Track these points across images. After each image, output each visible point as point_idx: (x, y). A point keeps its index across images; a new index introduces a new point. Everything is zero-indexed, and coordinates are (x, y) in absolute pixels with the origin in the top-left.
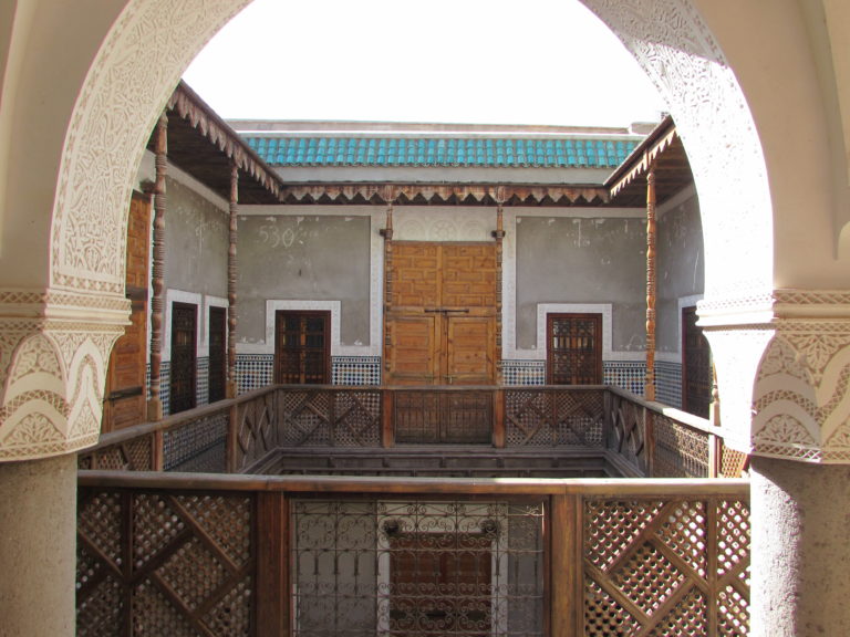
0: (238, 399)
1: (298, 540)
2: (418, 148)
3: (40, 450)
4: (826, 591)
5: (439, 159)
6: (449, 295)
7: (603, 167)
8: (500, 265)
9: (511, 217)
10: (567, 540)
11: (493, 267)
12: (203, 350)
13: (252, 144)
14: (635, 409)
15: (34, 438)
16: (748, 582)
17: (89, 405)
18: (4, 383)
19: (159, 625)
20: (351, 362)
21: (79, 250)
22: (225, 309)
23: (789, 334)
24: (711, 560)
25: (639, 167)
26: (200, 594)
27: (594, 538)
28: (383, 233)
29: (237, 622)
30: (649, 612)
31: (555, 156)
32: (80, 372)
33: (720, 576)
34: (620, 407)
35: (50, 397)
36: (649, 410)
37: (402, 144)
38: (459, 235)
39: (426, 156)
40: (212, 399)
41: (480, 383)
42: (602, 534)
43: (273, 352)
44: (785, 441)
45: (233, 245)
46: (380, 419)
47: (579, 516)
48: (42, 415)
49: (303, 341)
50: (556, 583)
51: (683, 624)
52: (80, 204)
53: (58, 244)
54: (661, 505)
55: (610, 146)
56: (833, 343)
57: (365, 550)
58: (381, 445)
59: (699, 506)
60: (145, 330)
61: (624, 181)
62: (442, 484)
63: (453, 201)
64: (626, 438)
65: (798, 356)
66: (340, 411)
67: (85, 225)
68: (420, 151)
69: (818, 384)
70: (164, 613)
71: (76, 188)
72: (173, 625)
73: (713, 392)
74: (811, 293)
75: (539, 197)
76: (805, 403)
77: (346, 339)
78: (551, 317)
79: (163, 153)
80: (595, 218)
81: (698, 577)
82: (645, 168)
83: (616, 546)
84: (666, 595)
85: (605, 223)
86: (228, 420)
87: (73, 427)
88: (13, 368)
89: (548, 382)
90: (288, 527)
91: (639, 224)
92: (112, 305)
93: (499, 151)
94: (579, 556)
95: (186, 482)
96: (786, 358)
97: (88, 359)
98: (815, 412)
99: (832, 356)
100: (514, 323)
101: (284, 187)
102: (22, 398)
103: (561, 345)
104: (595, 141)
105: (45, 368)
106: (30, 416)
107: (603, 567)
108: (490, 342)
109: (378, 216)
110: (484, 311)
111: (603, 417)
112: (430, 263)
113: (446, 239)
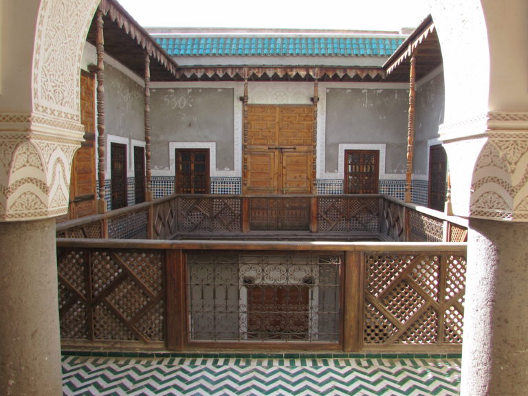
0: (154, 201)
1: (191, 279)
2: (264, 44)
3: (32, 215)
4: (511, 298)
5: (278, 51)
6: (284, 138)
7: (382, 56)
8: (315, 118)
9: (323, 88)
10: (354, 278)
11: (312, 121)
12: (131, 173)
13: (158, 42)
14: (398, 207)
15: (28, 207)
16: (463, 304)
17: (61, 189)
18: (8, 173)
19: (109, 329)
20: (224, 180)
21: (50, 91)
22: (143, 148)
23: (497, 140)
24: (442, 291)
25: (405, 54)
26: (133, 311)
27: (371, 278)
28: (243, 99)
29: (155, 327)
30: (403, 322)
31: (352, 49)
32: (55, 168)
33: (447, 301)
34: (389, 207)
35: (36, 182)
36: (406, 207)
37: (254, 41)
38: (290, 101)
39: (269, 49)
40: (137, 201)
41: (303, 193)
42: (376, 276)
43: (174, 174)
44: (490, 208)
45: (148, 106)
46: (241, 215)
47: (362, 264)
48: (32, 193)
49: (193, 168)
50: (347, 304)
51: (424, 328)
52: (49, 61)
53: (37, 85)
54: (412, 258)
55: (387, 42)
56: (524, 146)
57: (232, 285)
58: (241, 230)
59: (436, 258)
60: (94, 159)
61: (395, 64)
62: (279, 245)
63: (286, 78)
64: (392, 226)
65: (501, 154)
66: (216, 210)
67: (53, 75)
68: (265, 46)
69: (513, 172)
70: (112, 322)
71: (46, 50)
72: (117, 329)
73: (448, 194)
74: (511, 114)
75: (341, 75)
76: (504, 184)
77: (220, 167)
78: (348, 152)
79: (101, 44)
80: (376, 89)
81: (433, 301)
82: (409, 55)
83: (384, 283)
84: (414, 312)
85: (382, 92)
86: (148, 214)
87: (52, 202)
88: (13, 163)
89: (345, 192)
90: (185, 271)
91: (404, 93)
92: (73, 127)
93: (316, 46)
94: (361, 288)
95: (122, 244)
96: (494, 156)
97: (59, 160)
98: (510, 189)
99: (523, 154)
100: (324, 156)
101: (179, 69)
102: (20, 182)
103: (354, 170)
104: (378, 39)
105: (33, 164)
106: (25, 193)
107: (376, 295)
108: (309, 168)
109: (239, 88)
110: (305, 148)
111: (378, 214)
112: (271, 118)
113: (282, 103)
